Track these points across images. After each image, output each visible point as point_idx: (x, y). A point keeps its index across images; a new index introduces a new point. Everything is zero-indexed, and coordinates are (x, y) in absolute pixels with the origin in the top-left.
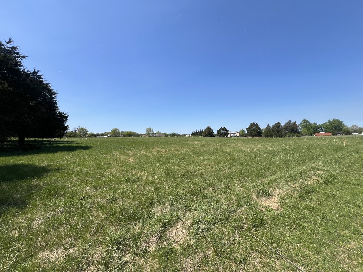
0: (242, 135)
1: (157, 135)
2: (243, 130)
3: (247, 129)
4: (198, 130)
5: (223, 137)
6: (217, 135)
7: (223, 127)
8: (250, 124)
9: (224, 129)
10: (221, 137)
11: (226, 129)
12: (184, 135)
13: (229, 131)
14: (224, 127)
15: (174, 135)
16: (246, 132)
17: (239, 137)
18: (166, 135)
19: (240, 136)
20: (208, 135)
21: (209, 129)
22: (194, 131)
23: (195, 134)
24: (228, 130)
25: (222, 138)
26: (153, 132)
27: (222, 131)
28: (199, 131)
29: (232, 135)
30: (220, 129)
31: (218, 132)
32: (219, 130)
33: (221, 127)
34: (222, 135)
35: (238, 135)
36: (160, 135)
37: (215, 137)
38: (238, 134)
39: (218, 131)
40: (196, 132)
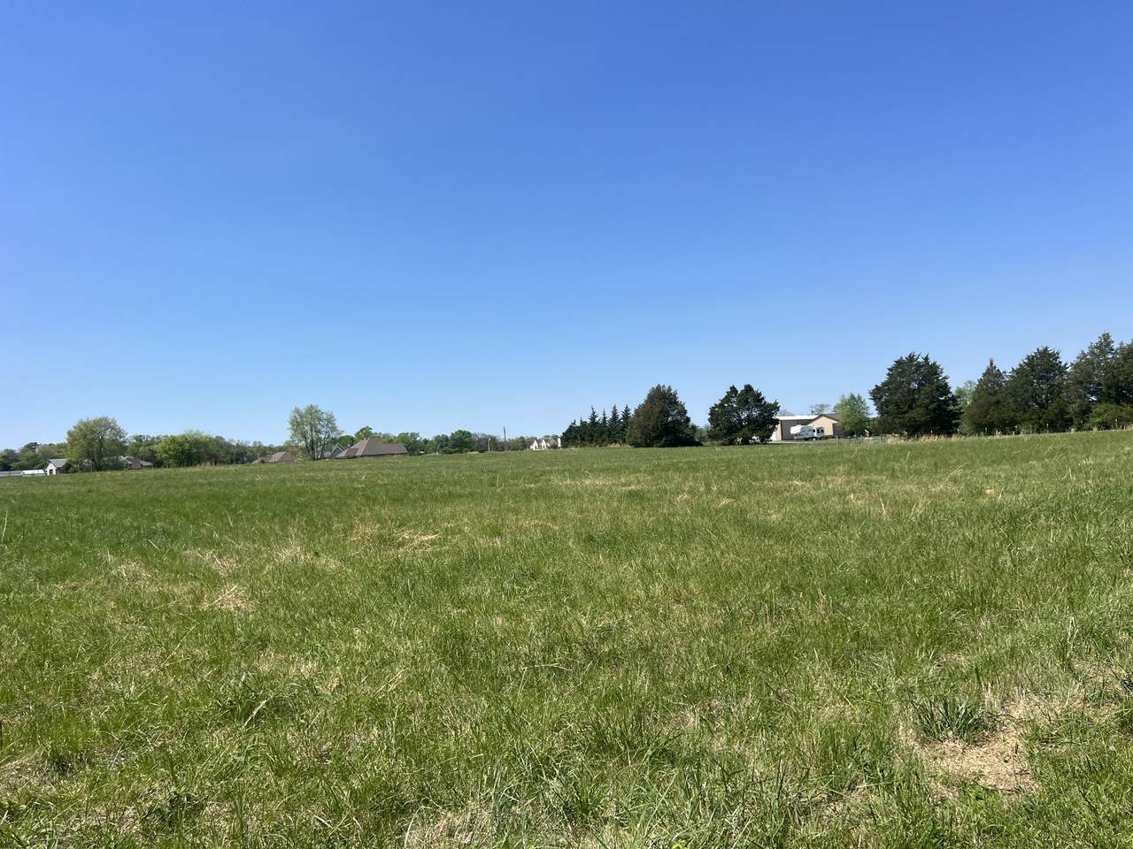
0: (852, 426)
1: (361, 447)
2: (852, 397)
3: (877, 394)
4: (604, 412)
5: (746, 442)
6: (713, 436)
7: (740, 388)
8: (892, 364)
9: (749, 396)
10: (732, 443)
11: (758, 398)
12: (524, 444)
13: (775, 407)
14: (748, 388)
15: (461, 443)
16: (873, 412)
17: (831, 441)
18: (412, 446)
19: (840, 432)
20: (659, 437)
21: (663, 401)
22: (582, 416)
23: (585, 434)
24: (769, 400)
25: (737, 452)
26: (334, 429)
27: (736, 410)
28: (609, 416)
29: (795, 430)
30: (727, 399)
31: (714, 414)
32: (721, 406)
33: (733, 389)
34: (738, 430)
35: (829, 431)
36: (377, 447)
37: (698, 444)
38: (827, 426)
39: (713, 412)
40: (593, 417)
